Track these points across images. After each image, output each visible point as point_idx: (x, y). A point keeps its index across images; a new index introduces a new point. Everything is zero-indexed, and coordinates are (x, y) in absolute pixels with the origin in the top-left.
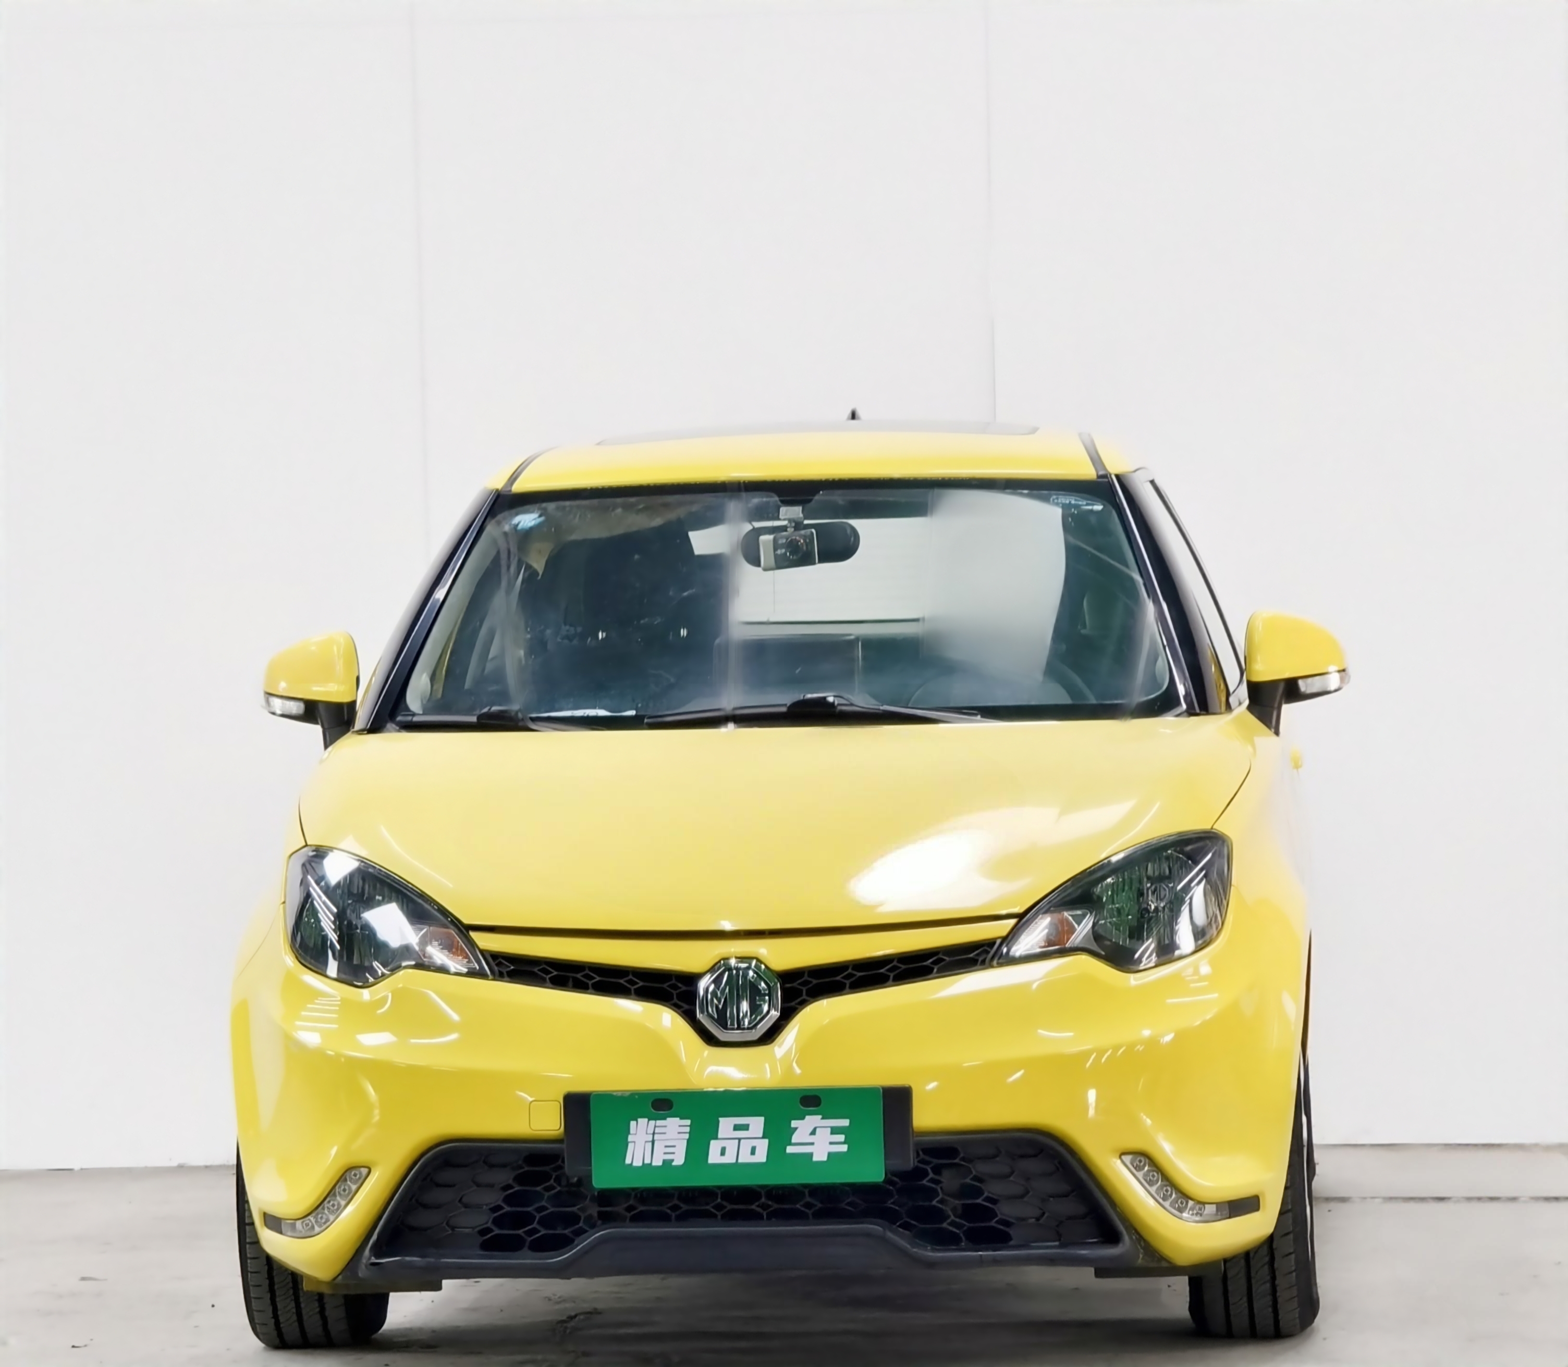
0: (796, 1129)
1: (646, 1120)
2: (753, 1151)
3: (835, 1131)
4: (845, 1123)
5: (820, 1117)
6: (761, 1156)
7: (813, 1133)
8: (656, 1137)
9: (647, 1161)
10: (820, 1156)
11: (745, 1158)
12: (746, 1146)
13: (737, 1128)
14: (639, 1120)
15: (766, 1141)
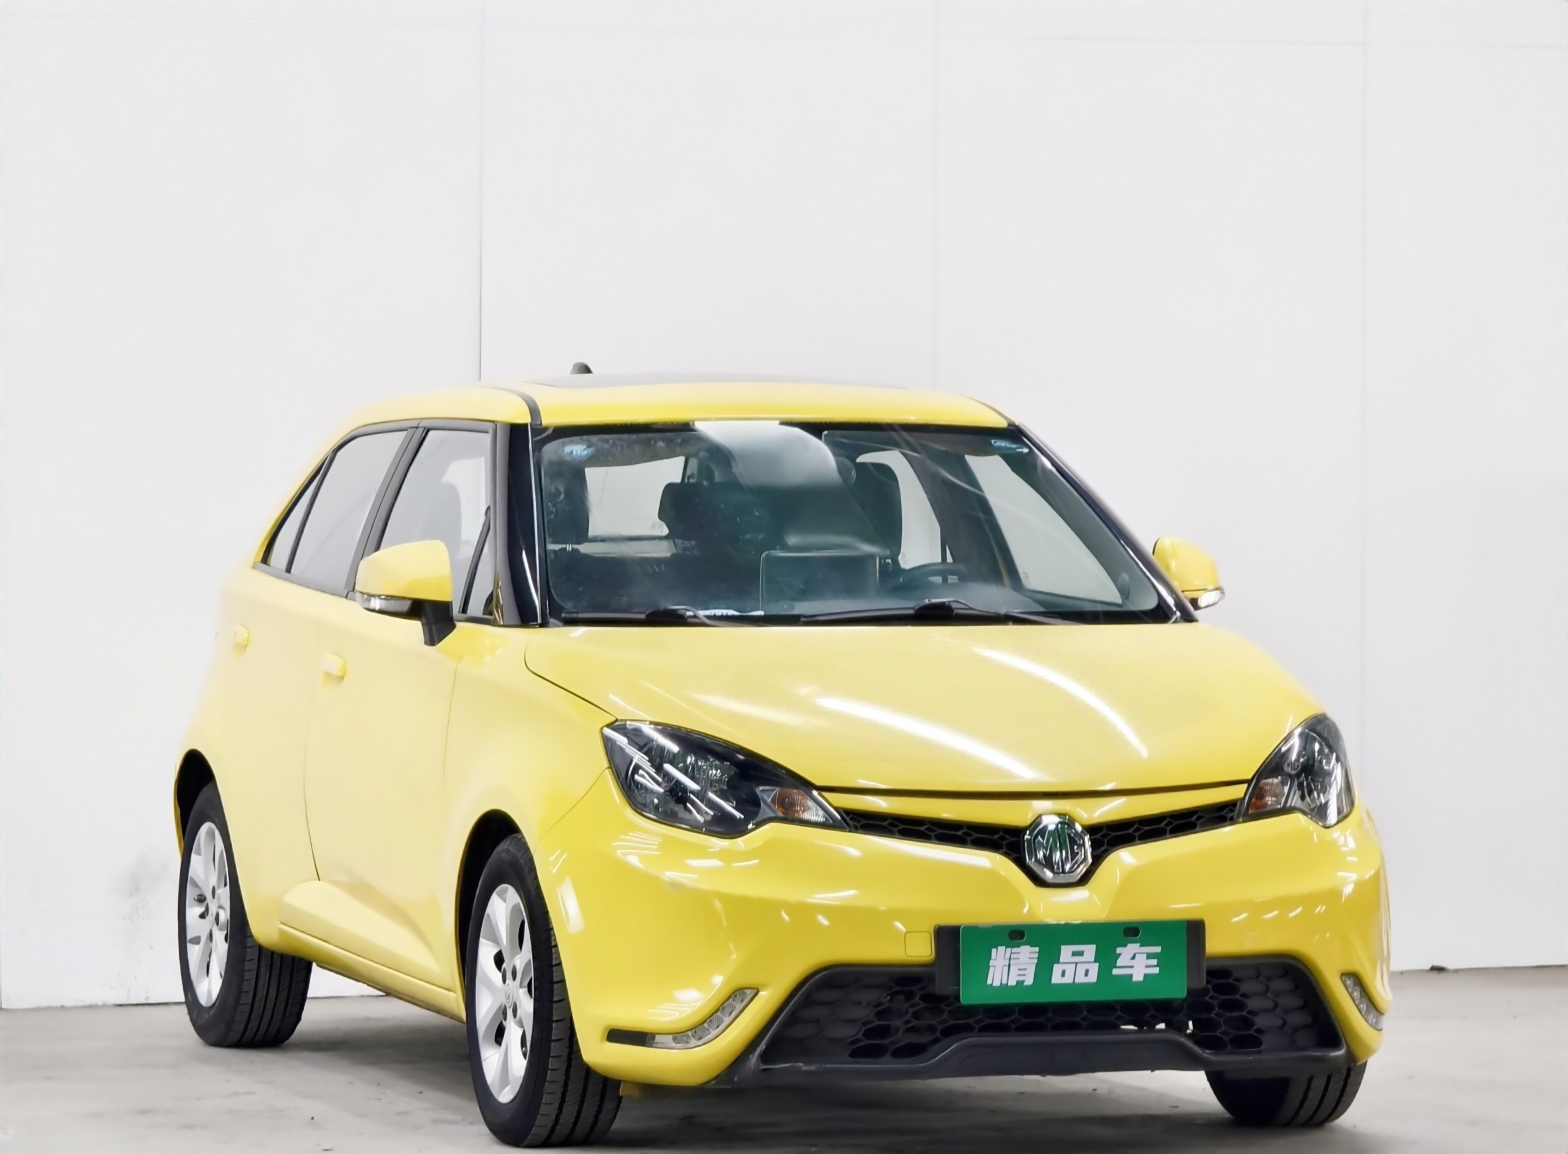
0: (1120, 954)
1: (1004, 948)
2: (1087, 973)
3: (1149, 956)
4: (1158, 949)
5: (1139, 945)
6: (1093, 978)
7: (1133, 958)
8: (1012, 962)
9: (1004, 982)
10: (1138, 977)
11: (1081, 979)
12: (1081, 969)
13: (1075, 954)
14: (999, 948)
15: (1097, 965)
